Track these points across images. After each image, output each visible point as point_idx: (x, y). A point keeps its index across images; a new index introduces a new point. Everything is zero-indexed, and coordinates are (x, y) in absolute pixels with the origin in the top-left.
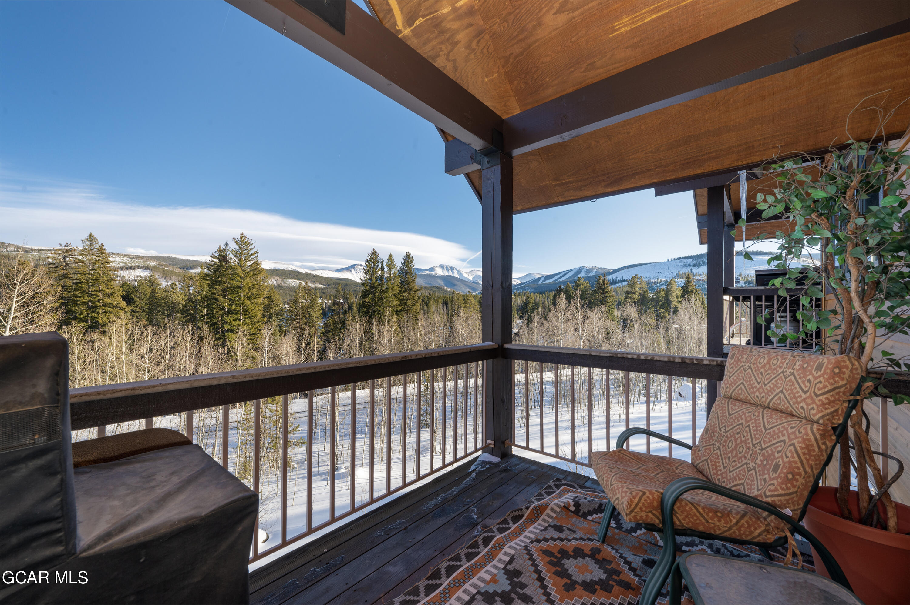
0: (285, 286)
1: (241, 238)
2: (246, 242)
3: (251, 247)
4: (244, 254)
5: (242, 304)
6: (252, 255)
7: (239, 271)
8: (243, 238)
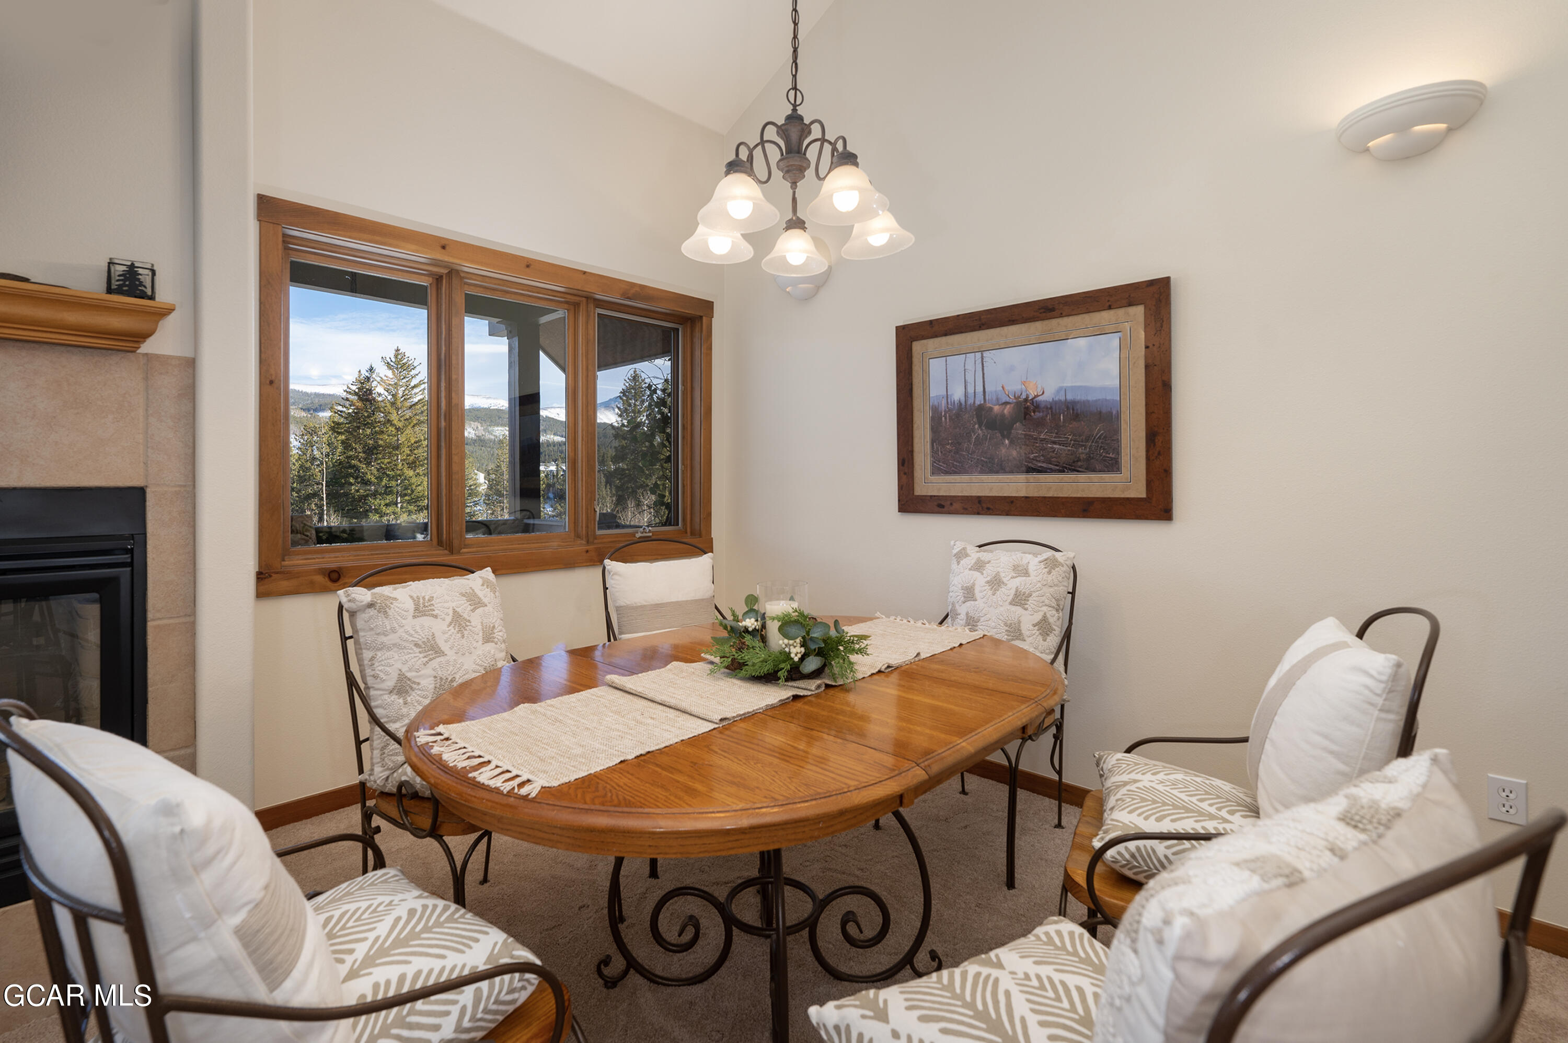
0: (490, 441)
1: (396, 356)
2: (404, 364)
3: (413, 373)
4: (402, 386)
5: (400, 475)
6: (415, 387)
7: (394, 417)
8: (399, 357)
